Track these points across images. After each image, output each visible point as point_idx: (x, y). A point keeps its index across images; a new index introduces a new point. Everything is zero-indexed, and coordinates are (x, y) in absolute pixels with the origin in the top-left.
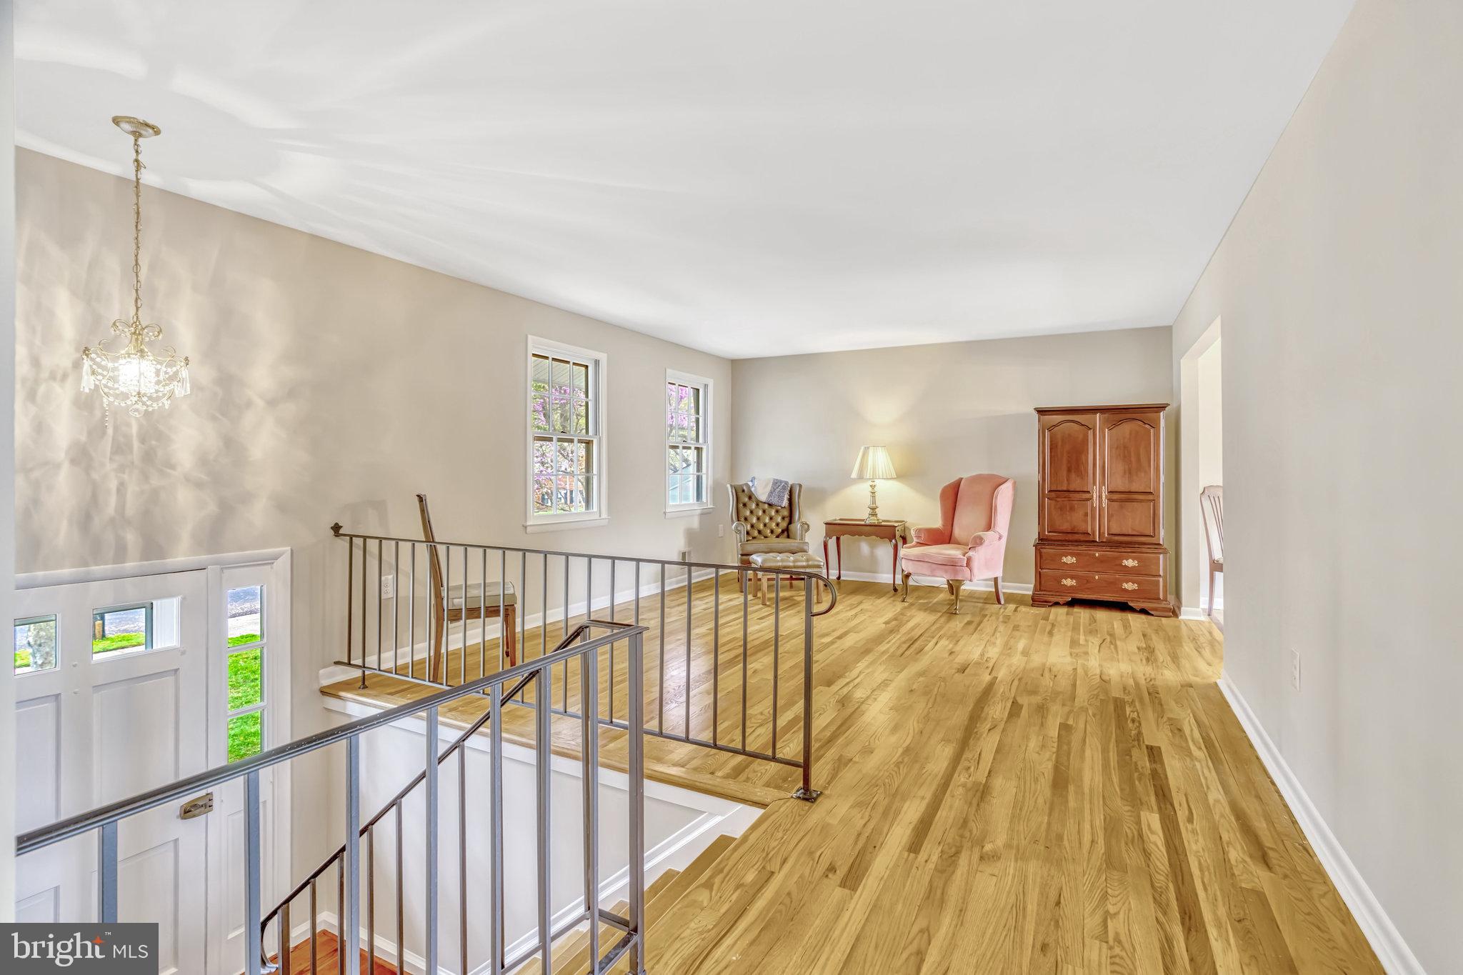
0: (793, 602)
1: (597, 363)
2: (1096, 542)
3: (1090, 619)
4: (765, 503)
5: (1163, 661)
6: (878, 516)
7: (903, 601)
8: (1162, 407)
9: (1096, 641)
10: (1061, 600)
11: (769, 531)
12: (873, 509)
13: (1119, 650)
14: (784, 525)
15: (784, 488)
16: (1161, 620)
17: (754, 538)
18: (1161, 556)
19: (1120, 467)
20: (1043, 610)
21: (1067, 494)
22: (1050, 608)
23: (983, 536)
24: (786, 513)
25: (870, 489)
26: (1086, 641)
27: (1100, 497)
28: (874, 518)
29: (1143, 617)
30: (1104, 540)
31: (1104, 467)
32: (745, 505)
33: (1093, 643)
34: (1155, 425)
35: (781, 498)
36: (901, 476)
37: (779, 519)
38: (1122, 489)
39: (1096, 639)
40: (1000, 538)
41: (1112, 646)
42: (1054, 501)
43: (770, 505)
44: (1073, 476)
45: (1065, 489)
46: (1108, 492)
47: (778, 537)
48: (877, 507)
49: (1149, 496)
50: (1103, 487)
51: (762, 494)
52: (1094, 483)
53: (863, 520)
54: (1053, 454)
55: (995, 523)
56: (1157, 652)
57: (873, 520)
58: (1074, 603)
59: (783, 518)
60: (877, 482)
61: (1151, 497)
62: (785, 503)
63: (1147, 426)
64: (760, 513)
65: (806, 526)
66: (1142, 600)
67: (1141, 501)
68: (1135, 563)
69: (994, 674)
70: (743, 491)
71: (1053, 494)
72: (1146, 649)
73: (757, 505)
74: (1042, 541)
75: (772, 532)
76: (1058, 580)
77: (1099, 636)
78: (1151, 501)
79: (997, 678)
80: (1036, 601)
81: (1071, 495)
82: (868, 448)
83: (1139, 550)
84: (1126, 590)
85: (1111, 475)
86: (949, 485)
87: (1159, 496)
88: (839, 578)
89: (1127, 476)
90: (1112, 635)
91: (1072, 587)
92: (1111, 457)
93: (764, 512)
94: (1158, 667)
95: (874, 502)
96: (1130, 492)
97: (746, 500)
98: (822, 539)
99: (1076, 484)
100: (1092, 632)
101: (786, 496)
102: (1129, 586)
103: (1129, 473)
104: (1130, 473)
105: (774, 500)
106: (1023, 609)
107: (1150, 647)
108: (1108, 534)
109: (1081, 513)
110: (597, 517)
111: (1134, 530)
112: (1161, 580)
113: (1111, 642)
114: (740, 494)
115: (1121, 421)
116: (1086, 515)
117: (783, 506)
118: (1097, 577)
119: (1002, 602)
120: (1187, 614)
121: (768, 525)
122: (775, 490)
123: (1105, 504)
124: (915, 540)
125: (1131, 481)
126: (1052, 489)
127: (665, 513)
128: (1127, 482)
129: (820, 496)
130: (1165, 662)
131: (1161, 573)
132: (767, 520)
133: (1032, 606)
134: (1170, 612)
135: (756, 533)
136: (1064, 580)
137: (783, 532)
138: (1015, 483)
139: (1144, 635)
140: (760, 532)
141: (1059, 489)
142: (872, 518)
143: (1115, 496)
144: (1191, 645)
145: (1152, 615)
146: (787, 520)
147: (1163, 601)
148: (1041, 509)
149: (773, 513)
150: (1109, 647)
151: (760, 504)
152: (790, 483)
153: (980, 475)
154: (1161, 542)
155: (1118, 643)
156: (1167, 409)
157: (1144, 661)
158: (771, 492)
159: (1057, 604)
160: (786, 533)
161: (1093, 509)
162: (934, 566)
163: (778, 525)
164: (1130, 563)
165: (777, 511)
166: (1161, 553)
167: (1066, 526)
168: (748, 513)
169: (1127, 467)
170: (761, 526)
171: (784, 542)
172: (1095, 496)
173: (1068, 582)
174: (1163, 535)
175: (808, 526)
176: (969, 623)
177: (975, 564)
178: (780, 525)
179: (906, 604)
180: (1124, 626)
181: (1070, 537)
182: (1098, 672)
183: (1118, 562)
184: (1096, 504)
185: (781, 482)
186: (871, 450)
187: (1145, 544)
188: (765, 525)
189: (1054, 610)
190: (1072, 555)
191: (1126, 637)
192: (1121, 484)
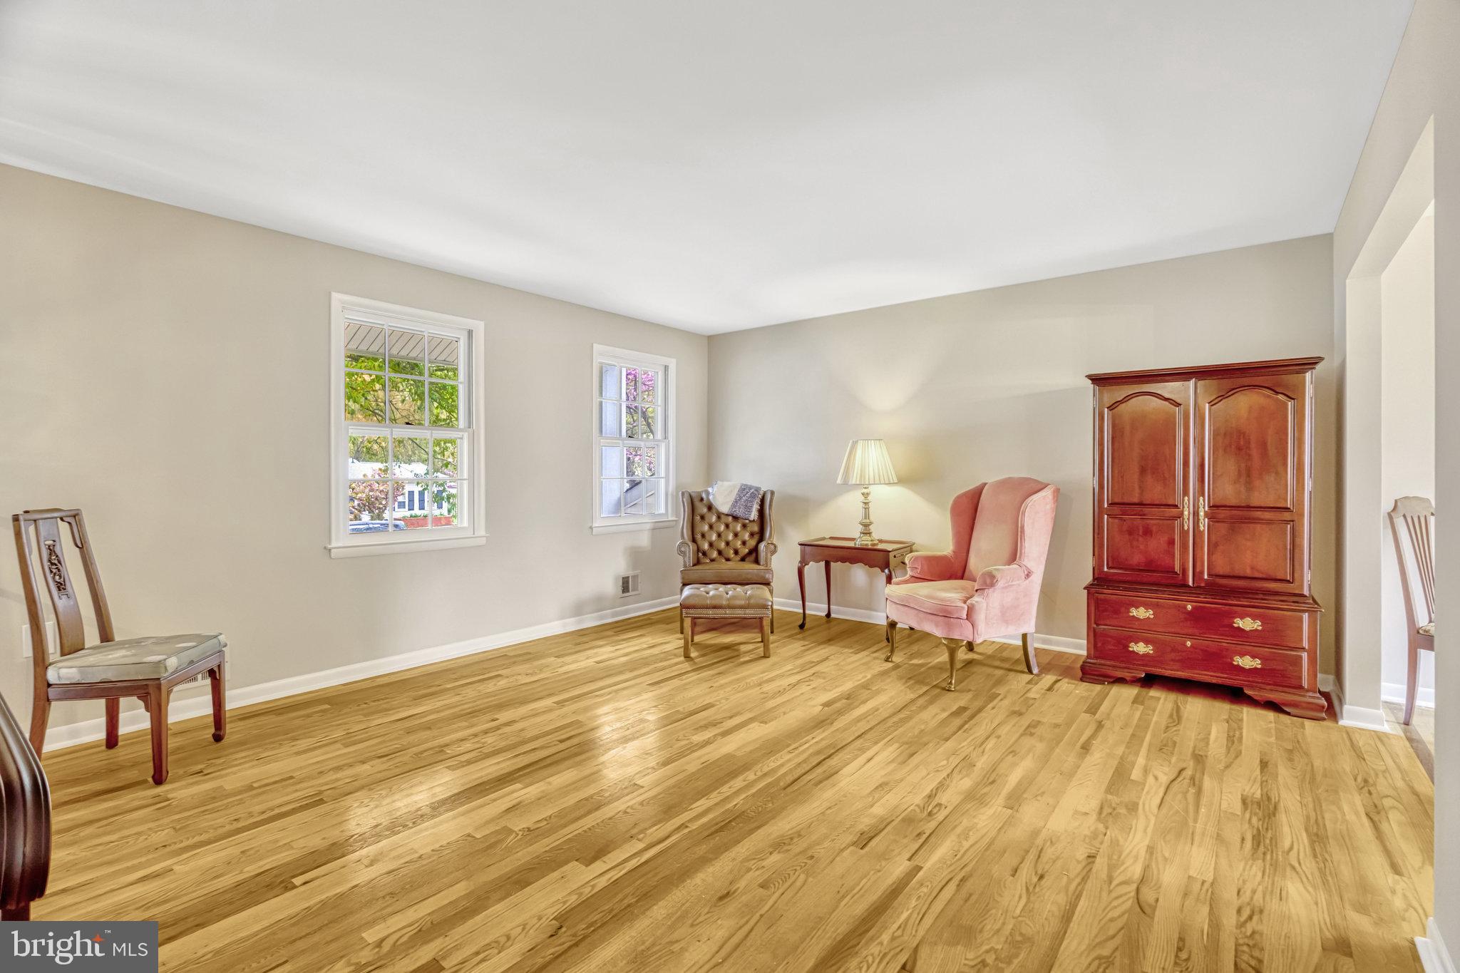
0: (736, 653)
1: (470, 333)
2: (1189, 586)
3: (1171, 716)
4: (727, 515)
5: (1291, 848)
6: (873, 534)
7: (887, 660)
8: (1310, 363)
9: (1163, 773)
10: (1126, 675)
11: (732, 552)
12: (866, 526)
13: (1204, 801)
14: (752, 543)
15: (753, 496)
16: (1303, 726)
17: (712, 560)
18: (1306, 616)
19: (1231, 466)
20: (1098, 688)
21: (1138, 509)
22: (1110, 686)
23: (995, 573)
24: (756, 528)
25: (862, 498)
26: (1146, 771)
27: (1196, 514)
28: (867, 537)
29: (1271, 715)
30: (1203, 585)
31: (1202, 466)
32: (703, 517)
33: (1156, 778)
34: (1295, 394)
35: (749, 509)
36: (904, 480)
37: (747, 536)
38: (1233, 502)
39: (1166, 769)
40: (1028, 576)
41: (1192, 790)
42: (1116, 521)
43: (736, 518)
44: (1149, 479)
45: (1136, 500)
46: (1210, 507)
47: (743, 559)
48: (871, 523)
49: (1284, 515)
50: (1201, 498)
51: (724, 504)
52: (1186, 493)
53: (853, 539)
54: (1116, 444)
55: (1021, 554)
56: (1282, 817)
57: (866, 542)
58: (1150, 681)
59: (752, 535)
60: (872, 489)
61: (1287, 516)
62: (754, 515)
63: (1280, 397)
64: (722, 528)
65: (772, 547)
66: (1268, 687)
67: (1270, 522)
68: (1257, 625)
69: (917, 861)
70: (702, 500)
71: (1116, 510)
72: (1259, 804)
73: (719, 518)
74: (1100, 581)
75: (736, 552)
76: (1123, 643)
77: (1174, 760)
78: (1287, 522)
79: (921, 868)
80: (1088, 673)
81: (1146, 510)
82: (857, 442)
83: (1264, 603)
84: (1240, 669)
85: (1216, 477)
86: (965, 494)
87: (1302, 515)
88: (828, 615)
89: (1243, 480)
90: (1199, 759)
91: (1146, 655)
92: (1215, 449)
93: (727, 526)
94: (1275, 865)
95: (867, 515)
96: (1249, 507)
97: (705, 510)
98: (796, 564)
99: (1155, 493)
100: (1165, 748)
101: (756, 507)
102: (1247, 662)
103: (1247, 476)
104: (1249, 476)
105: (740, 512)
106: (1065, 685)
107: (1269, 799)
108: (1209, 575)
109: (1164, 539)
110: (470, 534)
111: (1258, 571)
112: (1305, 655)
113: (1192, 778)
114: (697, 503)
115: (1231, 391)
116: (1171, 542)
117: (752, 518)
118: (1189, 644)
119: (1035, 671)
120: (1353, 716)
121: (731, 544)
122: (741, 498)
123: (1204, 524)
124: (910, 573)
125: (1249, 486)
126: (1116, 500)
127: (591, 528)
128: (1243, 489)
129: (801, 506)
130: (1293, 854)
131: (1305, 644)
132: (730, 537)
133: (1082, 680)
134: (1322, 711)
135: (715, 554)
136: (1132, 645)
137: (750, 553)
138: (1057, 492)
139: (1264, 765)
140: (720, 553)
141: (1126, 501)
142: (864, 538)
143: (1223, 514)
144: (1358, 800)
145: (1288, 714)
146: (756, 537)
147: (1308, 691)
148: (1096, 531)
149: (739, 528)
150: (1185, 793)
151: (722, 516)
152: (764, 489)
153: (1009, 478)
154: (1306, 592)
155: (1207, 783)
156: (1318, 367)
157: (1249, 844)
158: (736, 502)
159: (1120, 681)
160: (754, 555)
161: (1184, 534)
162: (922, 615)
163: (744, 543)
164: (1247, 624)
165: (744, 526)
166: (1304, 611)
167: (1137, 559)
168: (706, 528)
169: (1243, 465)
170: (723, 545)
171: (749, 567)
172: (1186, 513)
173: (1140, 648)
174: (1309, 580)
175: (775, 547)
176: (963, 709)
177: (980, 617)
178: (748, 544)
179: (890, 665)
180: (1229, 736)
181: (1146, 577)
182: (1136, 870)
183: (1226, 621)
184: (1188, 525)
185: (750, 488)
186: (860, 444)
187: (1276, 593)
188: (728, 544)
189: (1116, 690)
190: (1147, 606)
191: (1227, 767)
192: (1230, 492)
